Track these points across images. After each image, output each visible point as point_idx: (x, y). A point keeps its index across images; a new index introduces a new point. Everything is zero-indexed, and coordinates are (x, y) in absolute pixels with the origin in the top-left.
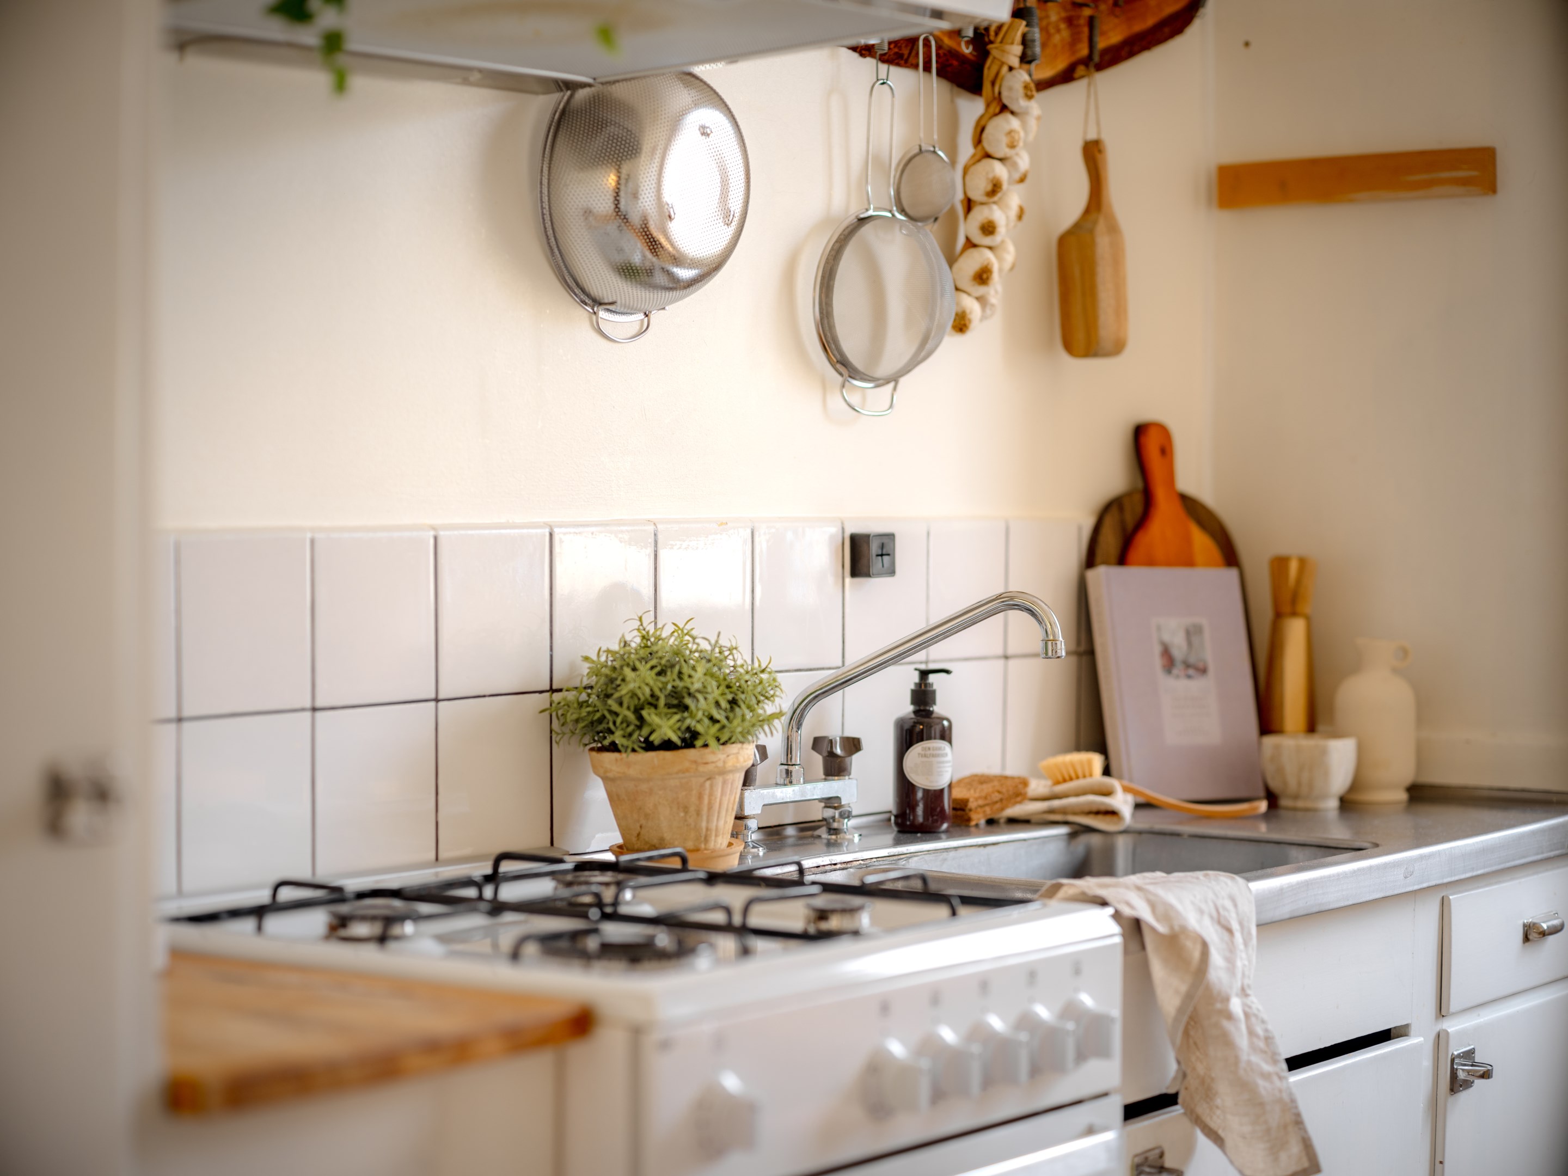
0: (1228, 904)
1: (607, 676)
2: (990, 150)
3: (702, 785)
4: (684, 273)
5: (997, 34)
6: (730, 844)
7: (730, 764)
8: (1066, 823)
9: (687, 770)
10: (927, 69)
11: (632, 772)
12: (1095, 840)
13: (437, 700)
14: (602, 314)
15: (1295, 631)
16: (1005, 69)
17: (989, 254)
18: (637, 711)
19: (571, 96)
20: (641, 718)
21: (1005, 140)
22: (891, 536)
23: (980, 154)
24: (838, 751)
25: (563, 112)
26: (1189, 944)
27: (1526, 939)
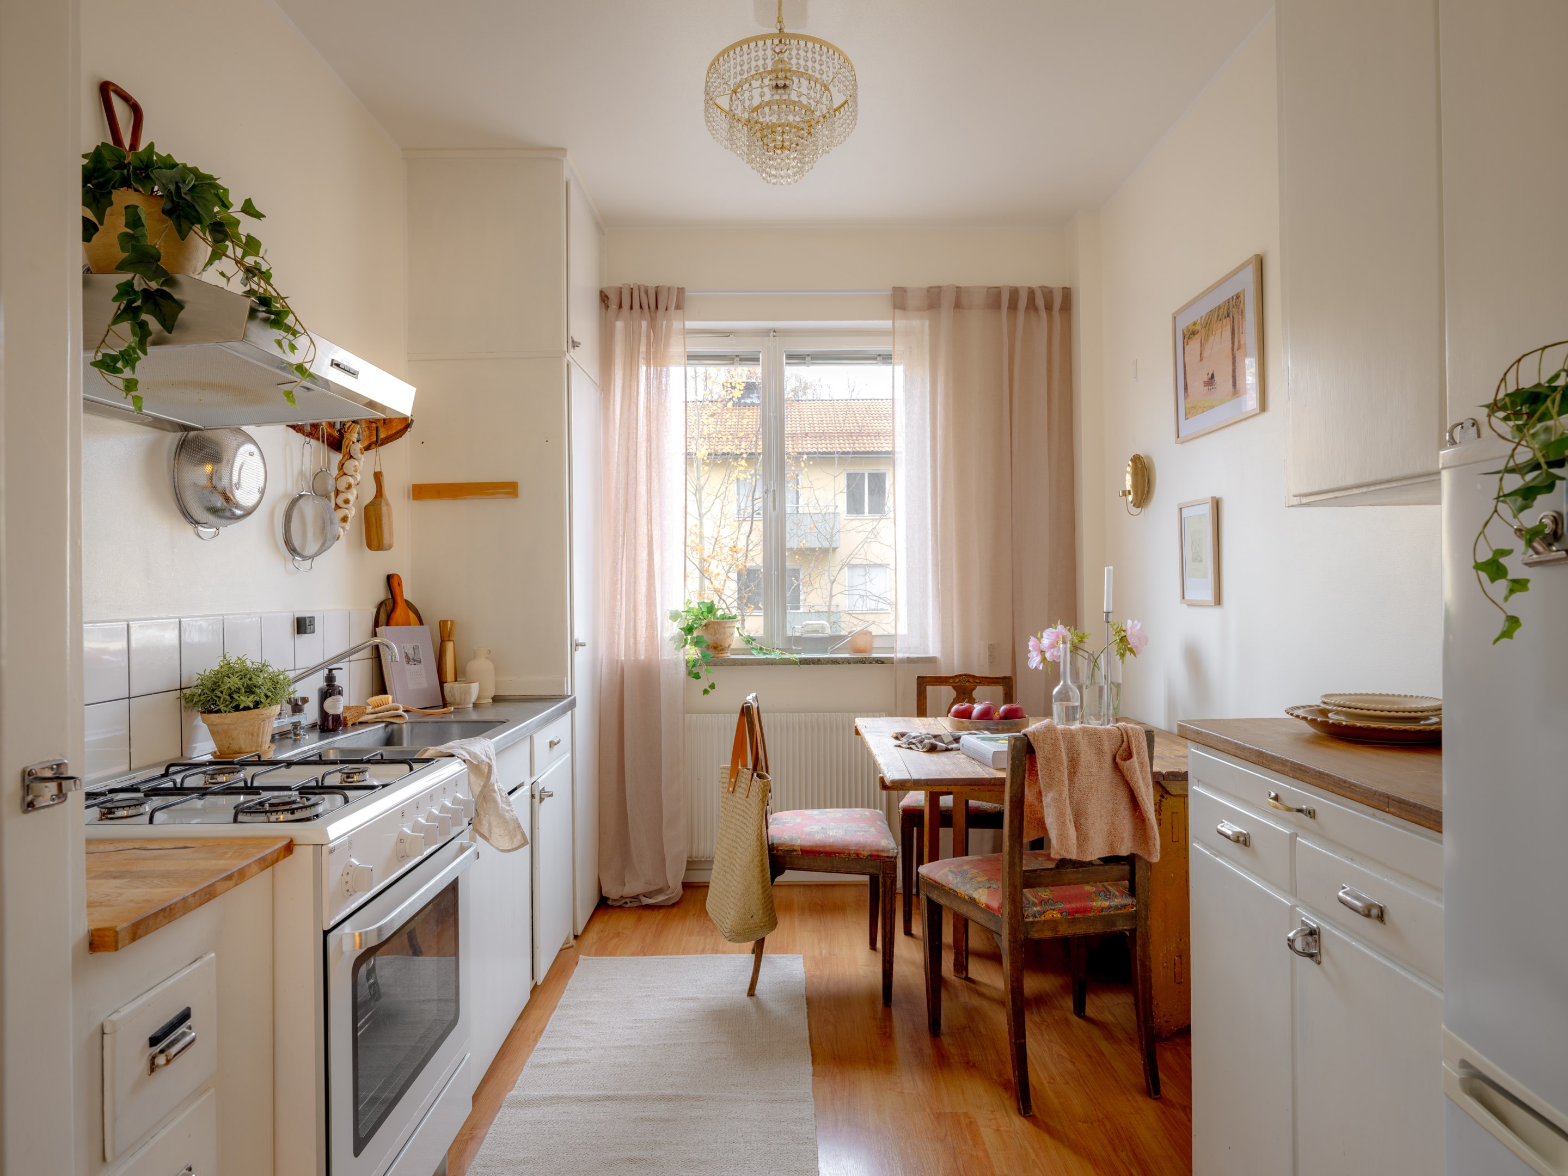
0: (488, 749)
1: (213, 681)
2: (345, 471)
3: (260, 724)
4: (238, 512)
5: (348, 429)
6: (269, 747)
7: (272, 714)
8: (383, 722)
9: (254, 718)
10: (323, 442)
11: (227, 721)
12: (395, 727)
13: (129, 698)
14: (200, 528)
15: (450, 646)
16: (351, 442)
17: (346, 511)
18: (230, 695)
19: (187, 434)
20: (232, 697)
21: (353, 469)
22: (313, 618)
23: (342, 473)
24: (300, 703)
25: (184, 441)
26: (483, 767)
27: (550, 746)
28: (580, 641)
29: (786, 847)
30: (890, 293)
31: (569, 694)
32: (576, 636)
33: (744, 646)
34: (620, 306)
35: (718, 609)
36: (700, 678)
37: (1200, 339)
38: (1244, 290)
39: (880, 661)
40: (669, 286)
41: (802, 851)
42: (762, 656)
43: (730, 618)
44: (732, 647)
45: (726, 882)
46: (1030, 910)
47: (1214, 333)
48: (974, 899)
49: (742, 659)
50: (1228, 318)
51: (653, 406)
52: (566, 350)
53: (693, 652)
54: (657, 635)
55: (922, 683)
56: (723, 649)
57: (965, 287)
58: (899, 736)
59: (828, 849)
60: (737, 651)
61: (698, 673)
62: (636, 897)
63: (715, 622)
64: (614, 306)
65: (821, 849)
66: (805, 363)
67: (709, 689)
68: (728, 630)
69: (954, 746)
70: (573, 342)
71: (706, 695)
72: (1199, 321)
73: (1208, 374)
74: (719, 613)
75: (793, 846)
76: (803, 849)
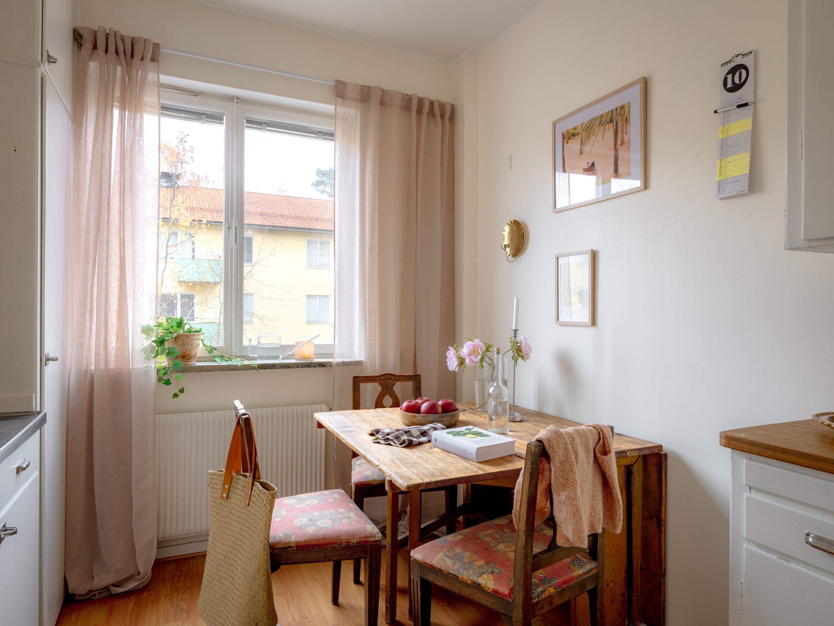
27: (18, 472)
28: (51, 356)
29: (283, 545)
30: (333, 84)
31: (38, 410)
32: (46, 351)
33: (207, 354)
34: (95, 47)
35: (186, 324)
36: (171, 384)
37: (580, 139)
38: (629, 103)
39: (322, 365)
40: (145, 38)
41: (297, 546)
42: (224, 363)
43: (196, 331)
44: (197, 355)
45: (224, 588)
46: (536, 591)
47: (595, 134)
48: (480, 584)
49: (208, 366)
50: (611, 124)
51: (127, 143)
52: (40, 59)
53: (163, 361)
54: (129, 348)
55: (357, 381)
56: (190, 358)
57: (387, 90)
58: (375, 433)
59: (321, 542)
60: (201, 359)
61: (169, 379)
62: (106, 588)
63: (184, 335)
64: (88, 45)
65: (315, 543)
66: (261, 129)
67: (179, 393)
68: (195, 342)
69: (423, 439)
70: (49, 56)
71: (175, 399)
72: (580, 126)
73: (588, 163)
74: (187, 327)
75: (289, 543)
76: (298, 544)
